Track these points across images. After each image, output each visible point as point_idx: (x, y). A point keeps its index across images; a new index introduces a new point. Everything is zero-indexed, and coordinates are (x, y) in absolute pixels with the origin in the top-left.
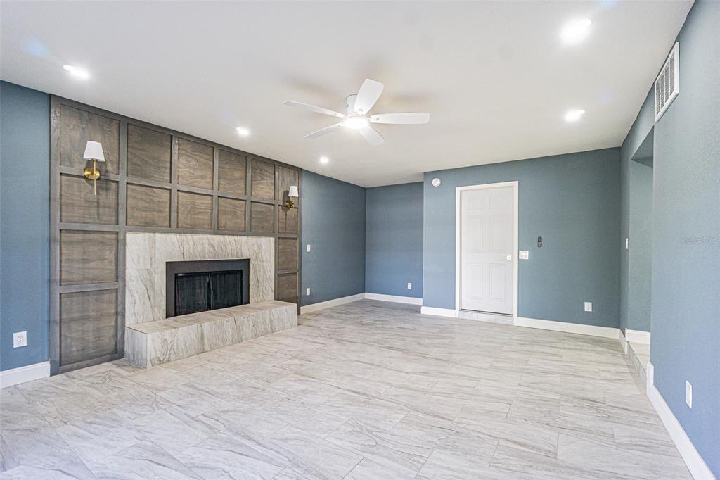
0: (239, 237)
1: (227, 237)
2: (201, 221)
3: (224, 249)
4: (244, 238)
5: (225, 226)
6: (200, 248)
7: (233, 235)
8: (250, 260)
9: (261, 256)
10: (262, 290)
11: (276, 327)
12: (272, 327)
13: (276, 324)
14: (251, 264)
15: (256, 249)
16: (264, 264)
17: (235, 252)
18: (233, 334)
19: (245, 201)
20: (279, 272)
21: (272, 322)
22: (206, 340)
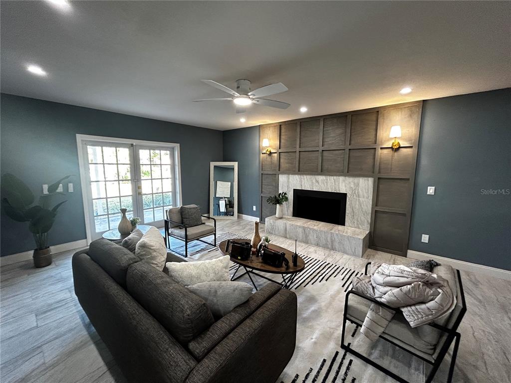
0: (337, 177)
1: (328, 176)
3: (325, 184)
4: (341, 178)
5: (327, 170)
6: (310, 183)
8: (346, 194)
9: (358, 193)
10: (357, 219)
11: (337, 247)
12: (332, 246)
13: (337, 245)
14: (347, 197)
15: (352, 186)
16: (360, 199)
17: (334, 187)
18: (302, 236)
19: (344, 150)
20: (378, 209)
21: (332, 242)
22: (287, 232)
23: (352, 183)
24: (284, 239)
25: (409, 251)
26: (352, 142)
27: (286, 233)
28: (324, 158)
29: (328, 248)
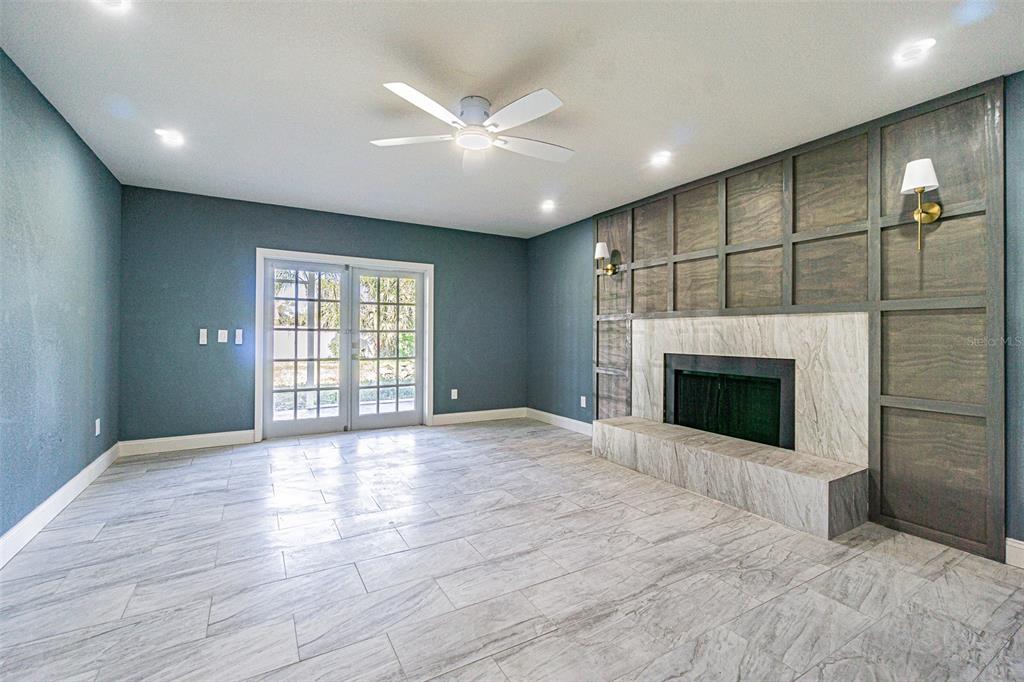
0: (767, 318)
1: (744, 318)
2: (705, 297)
3: (738, 338)
4: (778, 319)
5: (741, 301)
6: (701, 336)
7: (754, 314)
8: (794, 360)
9: (825, 357)
10: (829, 431)
11: (756, 502)
12: (744, 499)
13: (757, 499)
14: (797, 371)
15: (808, 339)
16: (834, 374)
17: (759, 345)
18: (672, 468)
19: (781, 246)
20: (886, 401)
21: (744, 487)
22: (638, 456)
23: (808, 332)
24: (629, 472)
25: (1010, 542)
26: (801, 225)
27: (636, 460)
28: (733, 272)
29: (735, 503)
